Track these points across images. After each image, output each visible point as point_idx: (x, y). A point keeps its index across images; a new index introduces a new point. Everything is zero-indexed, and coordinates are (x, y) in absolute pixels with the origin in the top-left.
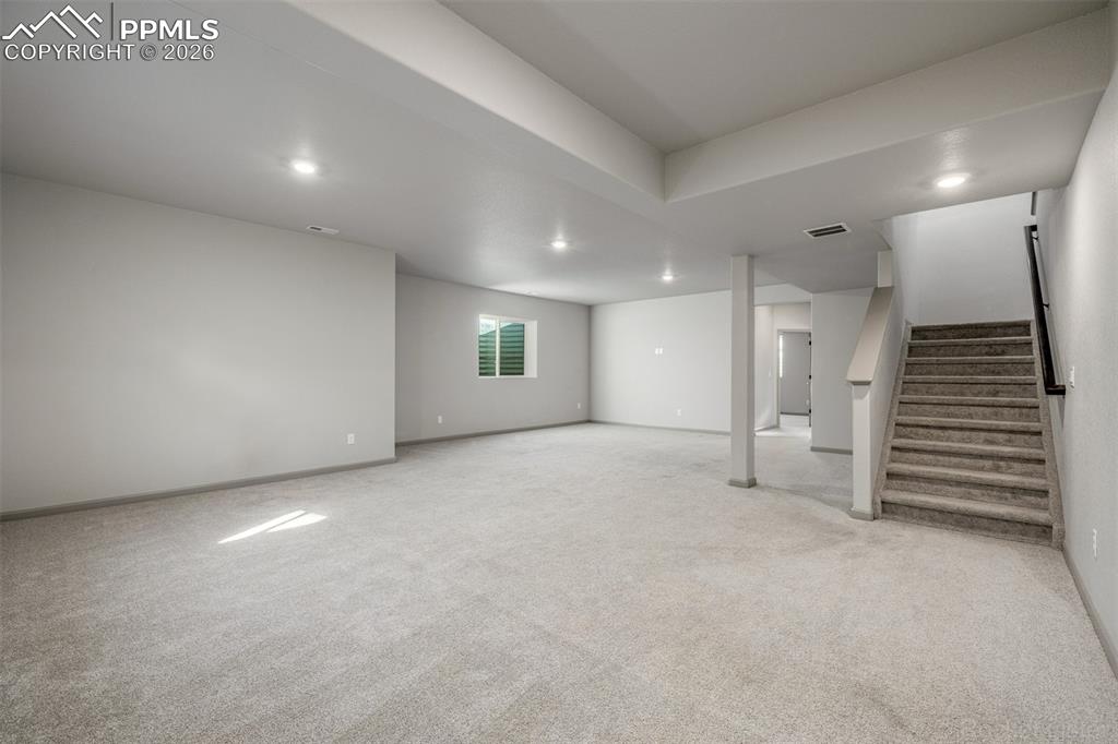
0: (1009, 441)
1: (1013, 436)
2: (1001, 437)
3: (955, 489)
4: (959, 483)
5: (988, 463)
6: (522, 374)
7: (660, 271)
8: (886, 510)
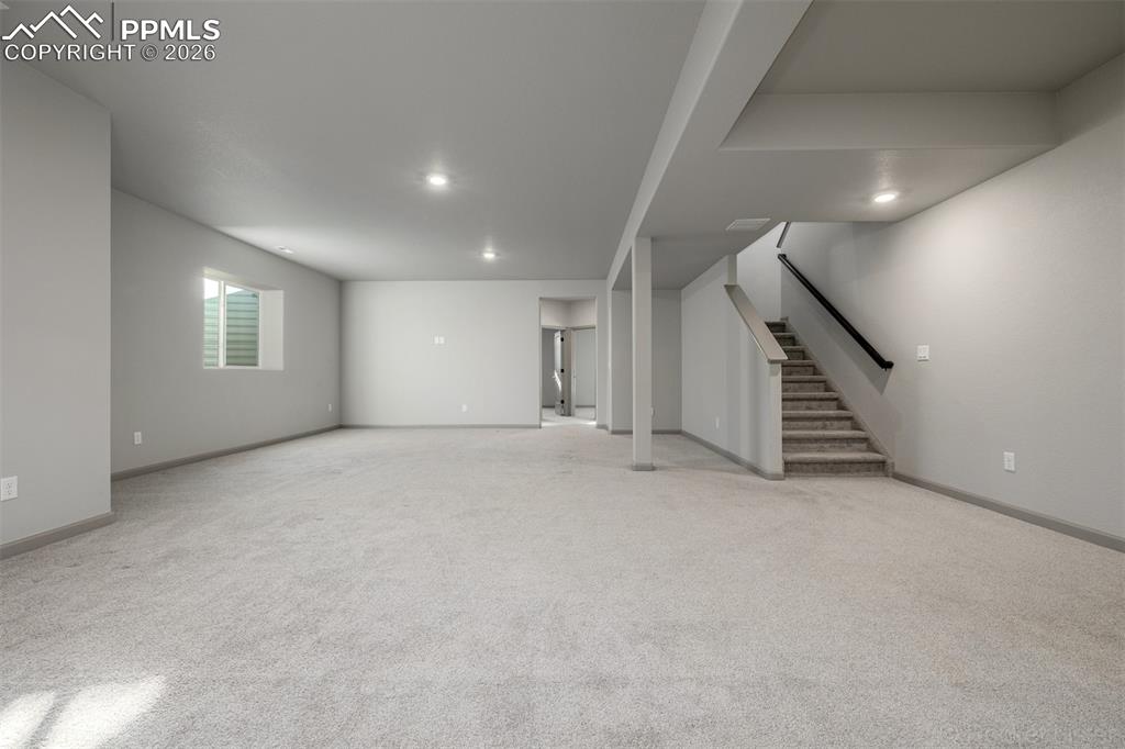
0: (820, 406)
1: (822, 403)
2: (814, 404)
3: (815, 445)
4: (817, 440)
5: (819, 423)
6: (255, 365)
7: (480, 248)
8: (790, 468)
